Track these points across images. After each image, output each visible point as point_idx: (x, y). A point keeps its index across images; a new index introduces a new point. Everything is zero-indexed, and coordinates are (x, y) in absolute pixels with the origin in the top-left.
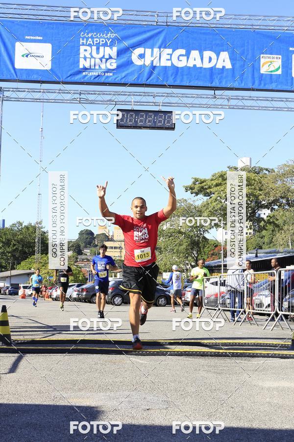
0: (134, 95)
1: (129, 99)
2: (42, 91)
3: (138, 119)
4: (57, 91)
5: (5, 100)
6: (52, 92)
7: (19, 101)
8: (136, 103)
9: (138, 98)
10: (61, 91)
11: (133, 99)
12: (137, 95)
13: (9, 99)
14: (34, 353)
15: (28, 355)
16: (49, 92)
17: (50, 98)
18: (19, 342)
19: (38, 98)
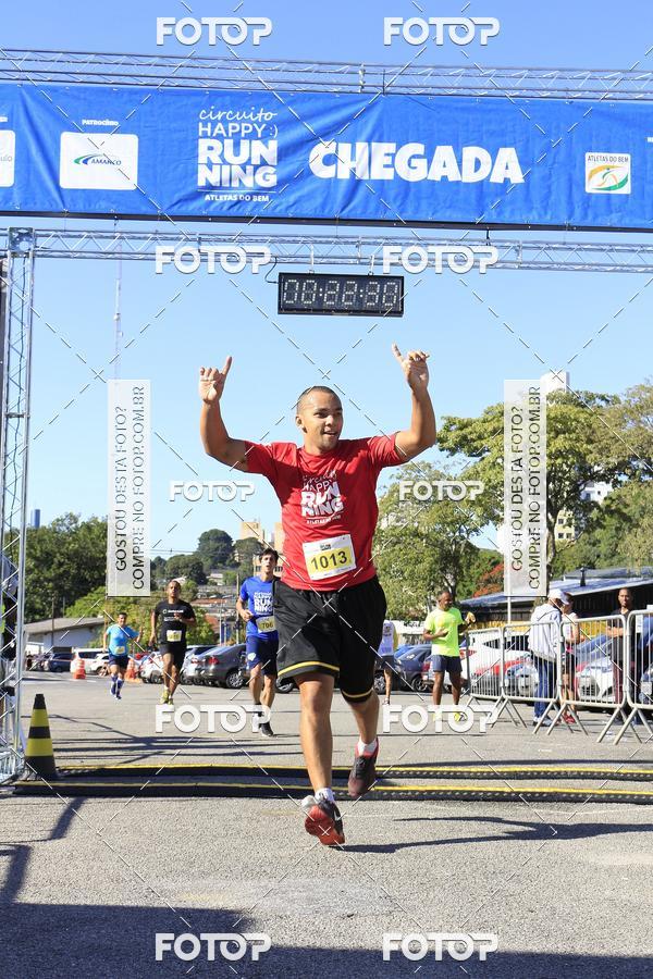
0: (316, 242)
1: (304, 250)
2: (118, 235)
3: (323, 293)
4: (151, 236)
5: (39, 256)
6: (140, 238)
7: (68, 257)
8: (319, 260)
9: (324, 249)
10: (157, 236)
11: (312, 250)
12: (321, 242)
13: (47, 254)
14: (105, 796)
15: (91, 800)
16: (134, 238)
17: (136, 251)
18: (73, 772)
19: (110, 250)
